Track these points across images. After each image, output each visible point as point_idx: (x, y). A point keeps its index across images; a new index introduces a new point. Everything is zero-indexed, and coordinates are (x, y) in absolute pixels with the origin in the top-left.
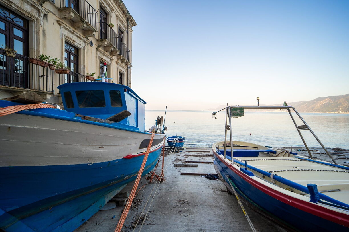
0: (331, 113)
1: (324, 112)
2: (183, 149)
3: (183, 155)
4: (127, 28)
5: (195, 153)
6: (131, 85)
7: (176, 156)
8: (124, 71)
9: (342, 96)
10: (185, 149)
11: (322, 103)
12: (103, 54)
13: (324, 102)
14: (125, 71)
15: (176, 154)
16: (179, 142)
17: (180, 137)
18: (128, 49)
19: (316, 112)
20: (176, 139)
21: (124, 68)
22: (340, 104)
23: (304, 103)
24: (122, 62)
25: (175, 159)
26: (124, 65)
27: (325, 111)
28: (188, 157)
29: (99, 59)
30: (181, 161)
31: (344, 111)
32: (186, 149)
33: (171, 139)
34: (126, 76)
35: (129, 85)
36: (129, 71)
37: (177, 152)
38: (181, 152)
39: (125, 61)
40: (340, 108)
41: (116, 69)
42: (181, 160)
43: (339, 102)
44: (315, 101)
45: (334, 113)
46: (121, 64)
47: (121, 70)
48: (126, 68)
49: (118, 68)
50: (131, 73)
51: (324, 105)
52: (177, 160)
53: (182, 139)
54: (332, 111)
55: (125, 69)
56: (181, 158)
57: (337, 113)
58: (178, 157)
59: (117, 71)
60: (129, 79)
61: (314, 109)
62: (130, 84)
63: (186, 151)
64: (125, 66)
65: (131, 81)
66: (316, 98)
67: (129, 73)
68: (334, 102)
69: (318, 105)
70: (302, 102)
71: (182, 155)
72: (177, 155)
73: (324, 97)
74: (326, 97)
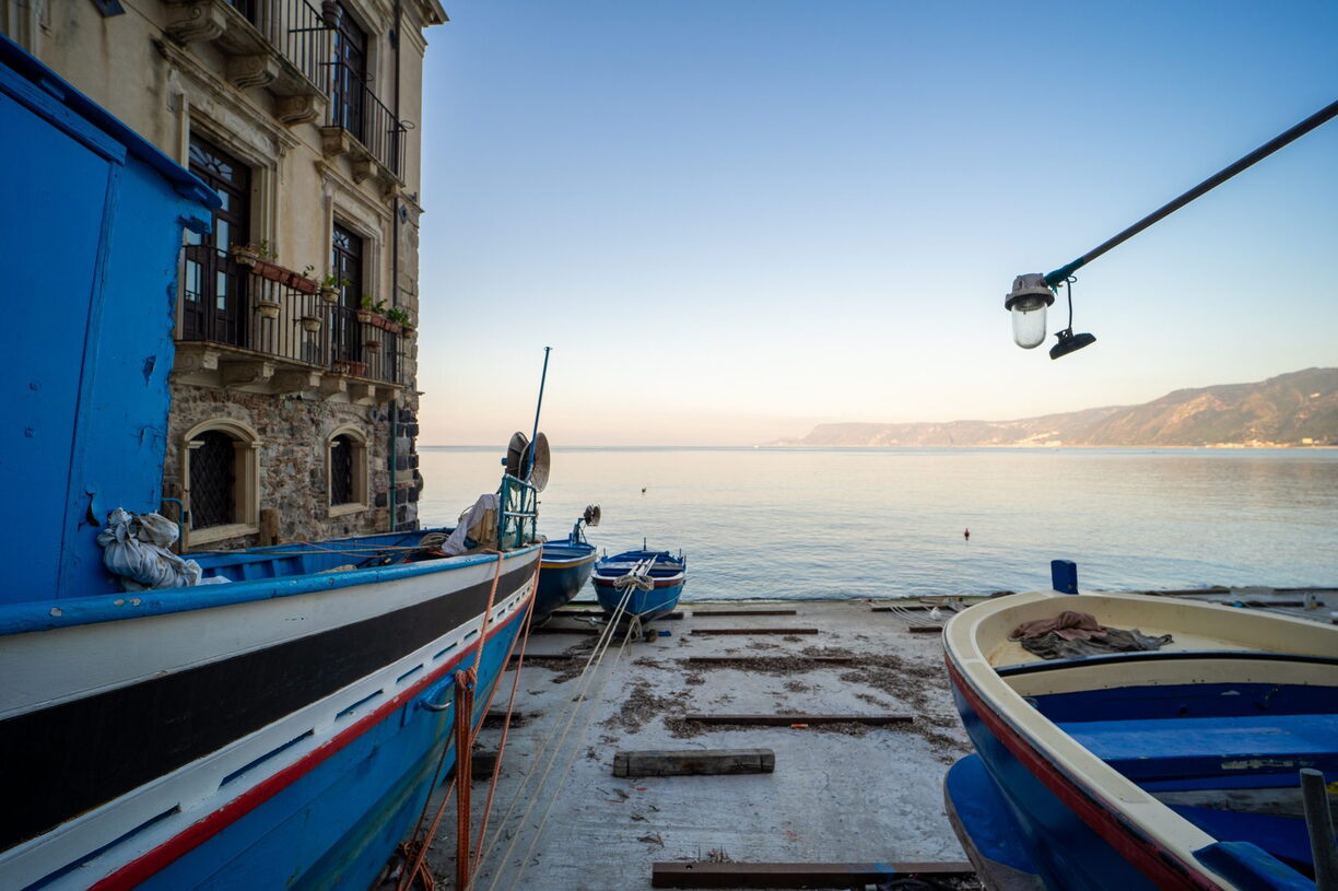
0: (1222, 446)
1: (1195, 444)
2: (679, 616)
3: (678, 661)
4: (391, 20)
5: (741, 646)
6: (417, 301)
7: (638, 671)
8: (371, 225)
9: (1256, 386)
10: (688, 614)
11: (1189, 409)
12: (216, 95)
13: (1193, 408)
14: (374, 226)
15: (637, 657)
16: (651, 588)
17: (664, 557)
18: (395, 117)
19: (1166, 444)
20: (638, 570)
21: (370, 208)
22: (1251, 415)
23: (1123, 412)
24: (358, 176)
25: (627, 696)
26: (367, 189)
27: (1200, 440)
28: (704, 675)
29: (178, 112)
30: (662, 715)
31: (1266, 438)
32: (696, 614)
33: (613, 566)
34: (383, 251)
35: (404, 299)
36: (404, 228)
37: (649, 637)
38: (668, 634)
39: (374, 169)
40: (1250, 427)
41: (315, 204)
42: (661, 705)
43: (1245, 408)
44: (1164, 406)
45: (1230, 445)
46: (353, 184)
47: (350, 214)
48: (384, 209)
49: (327, 201)
50: (414, 242)
51: (1195, 417)
52: (640, 704)
53: (669, 565)
54: (1226, 441)
55: (379, 216)
56: (665, 684)
57: (1242, 446)
58: (649, 674)
59: (322, 211)
60: (404, 270)
61: (1161, 432)
62: (413, 294)
63: (695, 633)
64: (377, 201)
65: (414, 282)
66: (1166, 393)
67: (403, 238)
68: (1228, 405)
69: (1175, 419)
70: (1115, 411)
71: (672, 665)
72: (639, 663)
73: (1192, 390)
74: (1198, 390)
